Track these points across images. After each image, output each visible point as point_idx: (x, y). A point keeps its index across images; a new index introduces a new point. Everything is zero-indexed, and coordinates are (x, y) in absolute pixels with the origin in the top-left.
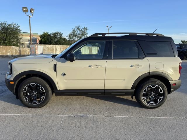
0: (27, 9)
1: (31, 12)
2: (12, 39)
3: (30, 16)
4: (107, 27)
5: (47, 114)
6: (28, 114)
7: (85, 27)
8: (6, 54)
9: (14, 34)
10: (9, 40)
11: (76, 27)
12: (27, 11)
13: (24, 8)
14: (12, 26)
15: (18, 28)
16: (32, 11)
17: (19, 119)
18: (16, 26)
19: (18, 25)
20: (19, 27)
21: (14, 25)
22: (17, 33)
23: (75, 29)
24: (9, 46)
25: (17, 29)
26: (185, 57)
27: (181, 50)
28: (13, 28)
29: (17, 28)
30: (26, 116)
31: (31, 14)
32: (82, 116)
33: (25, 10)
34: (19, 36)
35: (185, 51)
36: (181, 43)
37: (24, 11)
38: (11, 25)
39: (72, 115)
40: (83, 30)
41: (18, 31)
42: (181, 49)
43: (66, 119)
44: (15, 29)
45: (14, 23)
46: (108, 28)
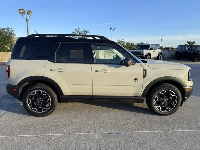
0: (24, 10)
1: (28, 14)
2: (6, 44)
3: (28, 19)
4: (111, 28)
5: (76, 133)
6: (53, 133)
7: (85, 30)
8: (3, 62)
9: (7, 39)
10: (3, 45)
11: (75, 30)
12: (24, 13)
13: (20, 10)
14: (6, 30)
15: (13, 33)
16: (30, 13)
17: (45, 141)
18: (9, 30)
19: (12, 29)
20: (13, 31)
21: (7, 29)
22: (11, 38)
23: (75, 32)
24: (6, 52)
25: (11, 34)
26: (196, 58)
27: (192, 52)
28: (7, 32)
29: (11, 32)
30: (51, 137)
31: (29, 16)
32: (118, 133)
33: (21, 11)
34: (13, 41)
35: (197, 52)
36: (187, 44)
37: (21, 13)
38: (4, 29)
39: (106, 133)
40: (83, 33)
41: (12, 35)
42: (191, 50)
43: (100, 137)
44: (8, 34)
45: (8, 27)
46: (112, 30)
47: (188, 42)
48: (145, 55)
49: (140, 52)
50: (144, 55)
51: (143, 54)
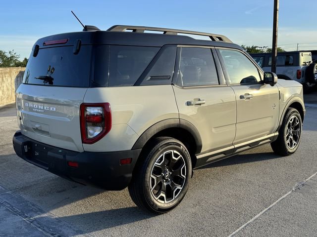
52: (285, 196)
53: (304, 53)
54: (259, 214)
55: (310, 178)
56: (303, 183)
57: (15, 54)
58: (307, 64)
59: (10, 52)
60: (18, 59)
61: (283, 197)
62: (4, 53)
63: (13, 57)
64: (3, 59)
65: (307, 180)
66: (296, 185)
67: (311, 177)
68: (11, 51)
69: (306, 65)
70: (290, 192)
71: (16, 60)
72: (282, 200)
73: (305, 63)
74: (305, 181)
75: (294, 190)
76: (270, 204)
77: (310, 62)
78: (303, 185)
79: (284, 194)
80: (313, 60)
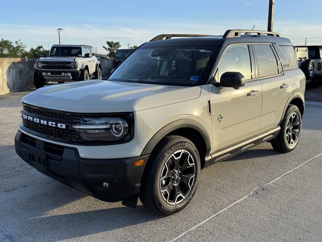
36: (107, 46)
47: (108, 43)
48: (80, 70)
49: (70, 63)
50: (78, 69)
51: (76, 68)
52: (239, 201)
53: (299, 49)
54: (205, 221)
55: (273, 181)
56: (263, 187)
57: (21, 44)
58: (303, 60)
59: (16, 42)
60: (25, 49)
61: (237, 202)
62: (10, 43)
63: (19, 46)
64: (9, 48)
65: (268, 184)
66: (255, 189)
67: (275, 180)
68: (18, 40)
69: (301, 60)
70: (246, 197)
71: (22, 50)
72: (235, 205)
73: (301, 58)
74: (266, 185)
75: (251, 194)
76: (221, 209)
77: (305, 58)
78: (263, 189)
79: (239, 198)
80: (309, 56)
